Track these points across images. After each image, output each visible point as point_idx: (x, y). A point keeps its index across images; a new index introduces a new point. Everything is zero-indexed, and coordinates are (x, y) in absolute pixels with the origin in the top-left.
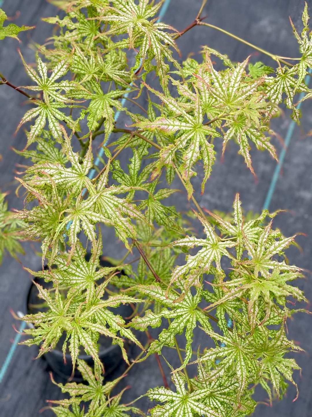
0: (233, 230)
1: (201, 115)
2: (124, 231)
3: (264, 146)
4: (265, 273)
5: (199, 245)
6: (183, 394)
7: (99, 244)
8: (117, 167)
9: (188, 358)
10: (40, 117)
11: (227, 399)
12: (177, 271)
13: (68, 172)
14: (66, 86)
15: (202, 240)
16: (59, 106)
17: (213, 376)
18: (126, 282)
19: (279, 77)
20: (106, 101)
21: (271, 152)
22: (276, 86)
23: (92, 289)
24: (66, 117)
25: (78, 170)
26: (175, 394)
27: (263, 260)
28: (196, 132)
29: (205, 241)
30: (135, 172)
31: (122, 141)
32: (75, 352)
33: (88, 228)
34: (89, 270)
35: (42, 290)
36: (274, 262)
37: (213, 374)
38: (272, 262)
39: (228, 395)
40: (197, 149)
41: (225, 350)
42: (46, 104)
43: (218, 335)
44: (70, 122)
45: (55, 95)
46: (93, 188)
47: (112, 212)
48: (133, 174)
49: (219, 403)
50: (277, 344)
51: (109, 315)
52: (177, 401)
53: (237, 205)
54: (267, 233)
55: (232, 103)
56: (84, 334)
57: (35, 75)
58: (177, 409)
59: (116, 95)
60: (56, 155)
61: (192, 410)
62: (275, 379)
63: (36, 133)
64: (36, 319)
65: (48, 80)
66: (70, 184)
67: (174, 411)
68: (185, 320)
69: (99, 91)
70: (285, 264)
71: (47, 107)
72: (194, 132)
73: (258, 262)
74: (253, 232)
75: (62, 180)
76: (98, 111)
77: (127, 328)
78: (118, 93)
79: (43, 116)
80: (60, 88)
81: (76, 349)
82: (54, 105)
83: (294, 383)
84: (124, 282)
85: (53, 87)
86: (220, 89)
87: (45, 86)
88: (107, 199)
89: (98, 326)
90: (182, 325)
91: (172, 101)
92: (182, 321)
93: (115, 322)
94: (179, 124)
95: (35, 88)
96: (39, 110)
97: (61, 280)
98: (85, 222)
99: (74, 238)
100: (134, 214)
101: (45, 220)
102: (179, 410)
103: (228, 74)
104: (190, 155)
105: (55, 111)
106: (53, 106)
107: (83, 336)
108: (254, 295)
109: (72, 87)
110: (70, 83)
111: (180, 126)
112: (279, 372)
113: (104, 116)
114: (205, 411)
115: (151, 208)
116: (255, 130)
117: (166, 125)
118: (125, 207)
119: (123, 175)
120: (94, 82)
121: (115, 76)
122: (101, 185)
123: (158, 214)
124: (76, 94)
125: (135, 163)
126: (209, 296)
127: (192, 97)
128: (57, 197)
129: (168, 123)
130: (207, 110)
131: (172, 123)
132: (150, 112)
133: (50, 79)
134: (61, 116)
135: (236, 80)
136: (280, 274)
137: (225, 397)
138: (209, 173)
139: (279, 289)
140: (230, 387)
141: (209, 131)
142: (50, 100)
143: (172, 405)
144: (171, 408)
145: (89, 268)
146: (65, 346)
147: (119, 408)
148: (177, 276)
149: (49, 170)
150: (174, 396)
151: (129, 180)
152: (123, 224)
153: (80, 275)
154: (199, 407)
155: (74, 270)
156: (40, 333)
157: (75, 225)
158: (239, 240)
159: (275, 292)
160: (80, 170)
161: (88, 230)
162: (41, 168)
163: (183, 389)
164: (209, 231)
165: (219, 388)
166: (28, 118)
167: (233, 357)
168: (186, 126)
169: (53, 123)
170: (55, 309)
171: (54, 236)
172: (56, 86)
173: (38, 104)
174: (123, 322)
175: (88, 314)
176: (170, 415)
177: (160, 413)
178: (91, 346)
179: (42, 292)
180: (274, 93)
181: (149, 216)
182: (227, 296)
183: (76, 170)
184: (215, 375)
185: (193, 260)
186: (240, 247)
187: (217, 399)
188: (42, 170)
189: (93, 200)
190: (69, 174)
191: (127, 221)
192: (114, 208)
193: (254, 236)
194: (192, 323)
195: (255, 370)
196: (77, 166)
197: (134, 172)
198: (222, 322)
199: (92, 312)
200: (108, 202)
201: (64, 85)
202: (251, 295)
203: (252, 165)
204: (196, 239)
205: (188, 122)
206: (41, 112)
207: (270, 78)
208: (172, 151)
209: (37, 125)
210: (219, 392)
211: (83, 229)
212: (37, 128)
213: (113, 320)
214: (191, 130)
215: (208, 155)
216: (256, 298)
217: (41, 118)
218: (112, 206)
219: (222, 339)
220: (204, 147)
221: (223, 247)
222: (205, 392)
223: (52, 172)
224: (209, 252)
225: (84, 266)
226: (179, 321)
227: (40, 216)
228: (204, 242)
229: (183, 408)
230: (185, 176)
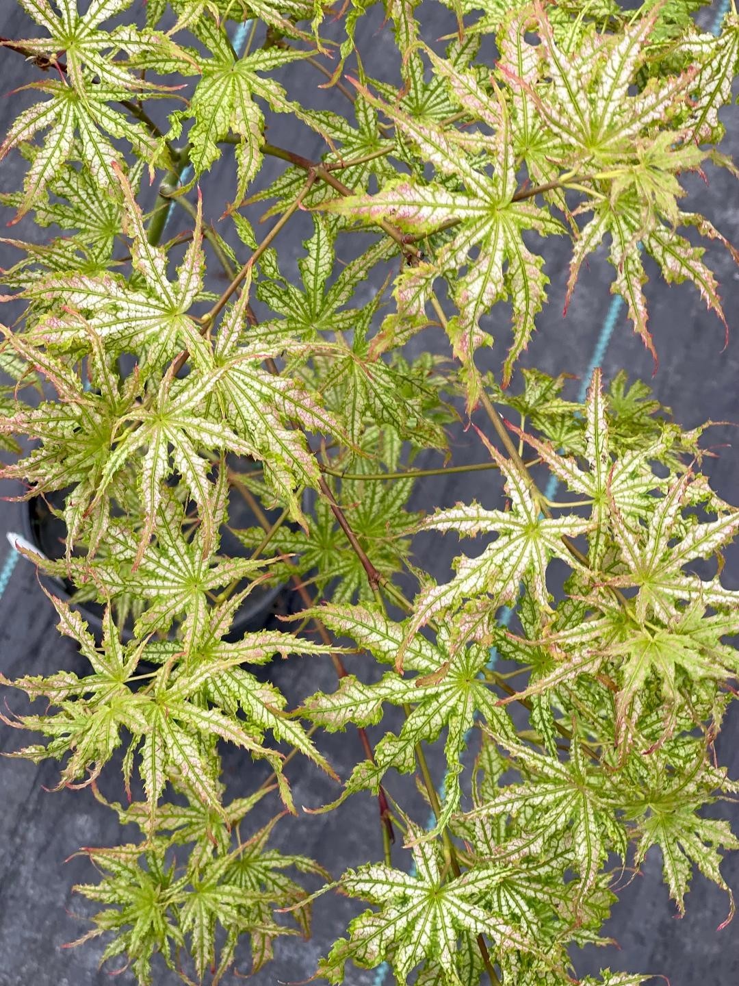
0: (583, 483)
1: (511, 173)
2: (286, 469)
3: (685, 271)
4: (666, 610)
5: (490, 528)
6: (432, 880)
7: (219, 493)
8: (269, 270)
9: (448, 811)
10: (59, 128)
11: (544, 893)
12: (430, 599)
13: (137, 303)
14: (130, 42)
15: (499, 513)
16: (110, 96)
17: (513, 853)
18: (285, 540)
19: (727, 33)
20: (242, 82)
21: (702, 289)
22: (719, 57)
23: (200, 615)
24: (131, 127)
25: (164, 297)
26: (410, 881)
27: (661, 575)
28: (496, 221)
29: (505, 516)
30: (319, 283)
31: (284, 187)
32: (154, 781)
33: (191, 467)
34: (193, 563)
35: (68, 614)
36: (691, 579)
37: (514, 848)
38: (685, 581)
39: (547, 884)
40: (497, 272)
41: (547, 792)
42: (73, 89)
43: (531, 752)
44: (141, 139)
45: (100, 66)
46: (203, 349)
47: (255, 416)
48: (312, 286)
49: (522, 903)
50: (686, 788)
51: (246, 682)
52: (416, 897)
53: (596, 409)
54: (676, 501)
55: (602, 147)
56: (178, 736)
57: (42, 7)
58: (416, 919)
59: (268, 63)
60: (103, 209)
61: (455, 921)
62: (676, 872)
63: (46, 175)
64: (53, 689)
65: (78, 22)
66: (141, 336)
67: (409, 923)
68: (444, 710)
69: (221, 51)
70: (719, 588)
71: (76, 99)
72: (491, 223)
73: (646, 577)
74: (637, 490)
75: (120, 327)
76: (220, 114)
77: (291, 720)
78: (276, 58)
79: (65, 125)
80: (112, 45)
81: (158, 772)
82: (96, 92)
83: (725, 887)
84: (280, 541)
85: (92, 41)
86: (570, 107)
87: (72, 38)
88: (242, 377)
89: (215, 718)
90: (437, 720)
91: (433, 133)
92: (437, 711)
93: (261, 703)
94: (450, 201)
95: (42, 45)
96: (53, 107)
97: (117, 585)
98: (184, 450)
99: (153, 495)
100: (316, 420)
101: (73, 445)
102: (421, 921)
103: (592, 39)
104: (475, 288)
105: (99, 111)
106: (94, 95)
107: (176, 742)
108: (635, 676)
109: (147, 44)
110: (140, 36)
111: (453, 207)
112: (688, 857)
113: (236, 129)
114: (489, 926)
115: (358, 380)
116: (663, 227)
117: (413, 203)
118: (291, 400)
119: (287, 293)
120: (208, 24)
121: (268, 9)
122: (228, 339)
123: (377, 395)
124: (158, 61)
125: (318, 254)
126: (509, 643)
127: (487, 112)
128: (106, 377)
129: (418, 198)
130: (530, 152)
131: (430, 199)
132: (361, 106)
133: (86, 19)
134: (117, 124)
135: (616, 79)
136: (705, 616)
137: (539, 887)
138: (527, 334)
139: (701, 659)
140: (554, 863)
141: (531, 217)
142: (85, 78)
143: (404, 909)
144: (402, 915)
145: (191, 558)
146: (130, 761)
147: (265, 860)
148: (429, 614)
149: (83, 296)
150: (410, 886)
151: (302, 304)
152: (284, 448)
153: (168, 575)
154: (472, 916)
155: (154, 561)
156: (63, 730)
157: (155, 459)
158: (600, 511)
159: (690, 669)
160: (168, 297)
161: (190, 474)
162: (63, 290)
163: (433, 870)
164: (518, 490)
165: (524, 866)
166: (25, 133)
167: (569, 810)
168: (468, 207)
169: (95, 146)
170: (102, 665)
171: (97, 485)
172: (102, 40)
173: (52, 91)
174: (279, 701)
175: (190, 683)
176: (398, 934)
177: (373, 930)
178: (197, 770)
179: (67, 621)
180: (712, 78)
181: (354, 401)
182: (562, 670)
183: (158, 299)
184: (518, 851)
185: (474, 571)
186: (599, 532)
187: (518, 892)
188: (65, 295)
189: (204, 386)
190: (139, 307)
191: (294, 441)
192: (260, 405)
193: (638, 501)
194: (464, 718)
195: (622, 841)
196: (163, 286)
197: (315, 280)
198: (541, 714)
199: (201, 680)
200: (244, 387)
201: (126, 38)
202: (626, 676)
203: (648, 324)
204: (483, 512)
205: (475, 195)
206: (59, 115)
207: (703, 37)
208: (427, 279)
209: (50, 151)
210: (522, 875)
211: (177, 471)
212: (49, 159)
213: (254, 697)
214: (481, 218)
215: (525, 286)
216: (639, 684)
217: (59, 131)
218: (256, 398)
219: (540, 764)
220: (516, 263)
221: (555, 535)
222: (489, 877)
223: (90, 302)
224: (517, 548)
225: (178, 552)
226: (430, 711)
227: (59, 435)
228: (503, 522)
229: (431, 916)
230: (461, 349)
